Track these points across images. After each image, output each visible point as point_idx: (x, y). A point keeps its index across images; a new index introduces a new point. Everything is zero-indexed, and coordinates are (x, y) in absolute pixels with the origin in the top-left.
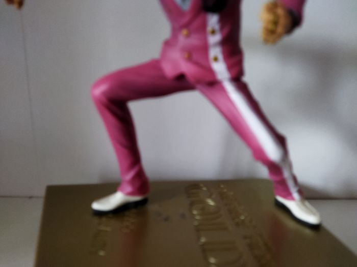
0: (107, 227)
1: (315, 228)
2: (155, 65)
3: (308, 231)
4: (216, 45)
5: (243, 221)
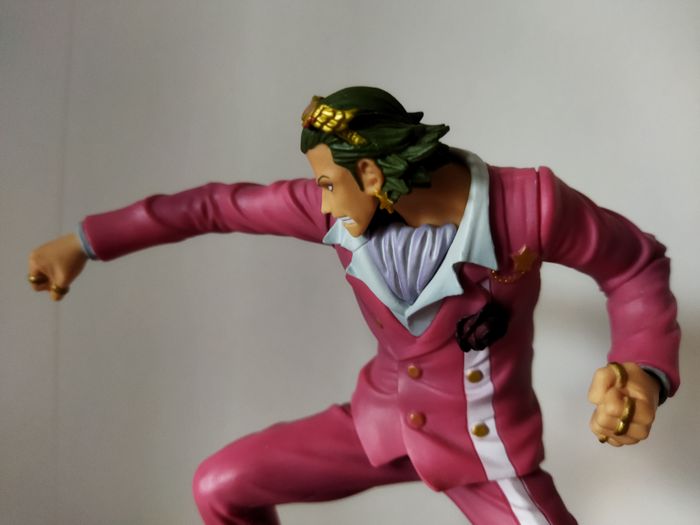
4: (484, 401)
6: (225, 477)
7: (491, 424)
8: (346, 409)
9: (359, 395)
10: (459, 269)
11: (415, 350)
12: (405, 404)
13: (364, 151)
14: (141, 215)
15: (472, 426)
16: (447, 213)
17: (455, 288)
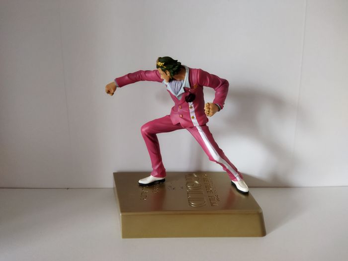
0: (147, 191)
1: (246, 194)
2: (168, 118)
3: (243, 197)
4: (193, 112)
5: (211, 190)
6: (147, 128)
7: (195, 116)
8: (169, 116)
9: (172, 113)
10: (184, 88)
11: (180, 103)
12: (180, 114)
13: (166, 69)
14: (127, 78)
15: (191, 117)
16: (182, 79)
17: (184, 92)
